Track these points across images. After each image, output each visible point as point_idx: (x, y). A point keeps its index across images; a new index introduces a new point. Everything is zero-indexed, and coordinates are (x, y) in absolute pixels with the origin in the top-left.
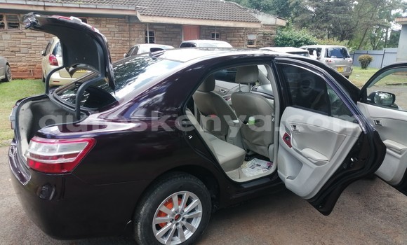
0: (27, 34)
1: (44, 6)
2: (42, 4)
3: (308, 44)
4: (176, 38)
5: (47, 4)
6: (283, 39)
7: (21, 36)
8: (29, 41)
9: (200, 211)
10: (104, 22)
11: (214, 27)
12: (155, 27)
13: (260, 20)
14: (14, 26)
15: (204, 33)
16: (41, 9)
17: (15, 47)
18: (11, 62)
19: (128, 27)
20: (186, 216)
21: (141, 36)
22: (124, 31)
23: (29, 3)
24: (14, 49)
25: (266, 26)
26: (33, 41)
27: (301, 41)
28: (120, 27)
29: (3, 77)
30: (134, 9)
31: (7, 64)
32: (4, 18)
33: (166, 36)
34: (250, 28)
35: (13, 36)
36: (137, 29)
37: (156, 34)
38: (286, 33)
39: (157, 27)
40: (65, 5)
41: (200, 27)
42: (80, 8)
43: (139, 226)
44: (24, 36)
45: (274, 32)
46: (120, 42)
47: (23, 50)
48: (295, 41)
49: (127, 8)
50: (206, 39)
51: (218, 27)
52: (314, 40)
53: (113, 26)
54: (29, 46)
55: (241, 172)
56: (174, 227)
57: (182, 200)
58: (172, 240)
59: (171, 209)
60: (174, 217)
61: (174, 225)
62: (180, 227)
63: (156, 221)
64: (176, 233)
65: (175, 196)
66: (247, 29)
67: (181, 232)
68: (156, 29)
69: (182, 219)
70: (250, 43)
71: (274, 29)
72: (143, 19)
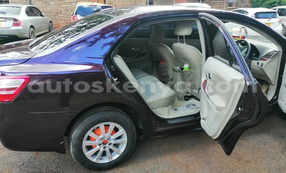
0: (65, 1)
4: (170, 1)
7: (61, 2)
8: (67, 6)
9: (125, 139)
20: (113, 142)
24: (57, 11)
29: (48, 31)
31: (51, 22)
35: (56, 3)
43: (71, 146)
44: (63, 2)
47: (63, 12)
54: (67, 9)
55: (170, 110)
56: (102, 150)
57: (108, 129)
58: (101, 159)
59: (99, 135)
60: (102, 142)
61: (102, 148)
62: (107, 150)
63: (85, 143)
64: (104, 154)
65: (102, 126)
67: (108, 153)
69: (110, 144)
70: (230, 5)
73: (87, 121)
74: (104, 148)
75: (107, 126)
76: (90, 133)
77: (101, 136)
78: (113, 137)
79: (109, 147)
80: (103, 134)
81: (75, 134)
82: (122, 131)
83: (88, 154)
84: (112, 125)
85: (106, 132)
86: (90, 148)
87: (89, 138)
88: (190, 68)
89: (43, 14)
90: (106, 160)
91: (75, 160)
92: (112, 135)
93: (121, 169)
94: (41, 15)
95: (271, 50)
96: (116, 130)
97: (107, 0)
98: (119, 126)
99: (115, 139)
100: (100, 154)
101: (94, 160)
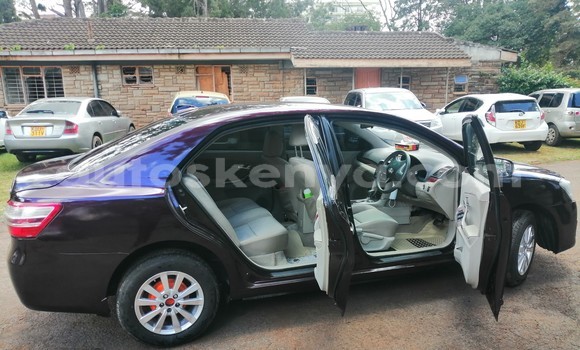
0: (160, 89)
1: (179, 54)
2: (177, 51)
3: (554, 88)
4: (345, 86)
5: (182, 51)
6: (511, 82)
7: (152, 91)
8: (162, 97)
10: (251, 70)
11: (399, 68)
12: (317, 73)
13: (470, 56)
14: (147, 79)
15: (386, 78)
16: (175, 58)
17: (146, 104)
18: (141, 122)
19: (281, 75)
20: (182, 302)
21: (298, 86)
22: (276, 80)
23: (162, 51)
24: (144, 107)
25: (484, 62)
26: (166, 97)
27: (541, 84)
28: (272, 76)
30: (288, 50)
31: (132, 125)
32: (137, 71)
33: (332, 84)
34: (458, 68)
35: (144, 92)
36: (292, 77)
37: (319, 82)
38: (518, 73)
39: (321, 73)
40: (202, 51)
41: (382, 70)
42: (220, 53)
43: (118, 306)
44: (156, 91)
45: (497, 70)
46: (271, 94)
47: (155, 108)
48: (531, 84)
49: (278, 50)
50: (390, 86)
51: (405, 68)
52: (566, 80)
53: (263, 74)
55: (279, 257)
56: (164, 313)
57: (174, 281)
58: (164, 328)
59: (160, 291)
60: (164, 301)
61: (165, 310)
62: (173, 314)
63: (139, 302)
64: (168, 321)
65: (164, 276)
66: (453, 69)
67: (175, 320)
68: (319, 76)
69: (177, 305)
70: (459, 88)
71: (497, 66)
72: (297, 63)
73: (141, 269)
74: (169, 310)
75: (172, 278)
76: (146, 287)
77: (163, 293)
78: (182, 295)
79: (175, 310)
80: (167, 290)
81: (124, 286)
82: (195, 286)
83: (144, 319)
84: (181, 276)
85: (171, 287)
86: (146, 309)
87: (146, 295)
88: (312, 194)
89: (118, 112)
90: (170, 331)
91: (124, 328)
92: (180, 290)
93: (195, 346)
94: (116, 114)
95: (443, 166)
96: (186, 283)
97: (232, 86)
98: (190, 278)
99: (185, 298)
100: (161, 320)
101: (153, 329)
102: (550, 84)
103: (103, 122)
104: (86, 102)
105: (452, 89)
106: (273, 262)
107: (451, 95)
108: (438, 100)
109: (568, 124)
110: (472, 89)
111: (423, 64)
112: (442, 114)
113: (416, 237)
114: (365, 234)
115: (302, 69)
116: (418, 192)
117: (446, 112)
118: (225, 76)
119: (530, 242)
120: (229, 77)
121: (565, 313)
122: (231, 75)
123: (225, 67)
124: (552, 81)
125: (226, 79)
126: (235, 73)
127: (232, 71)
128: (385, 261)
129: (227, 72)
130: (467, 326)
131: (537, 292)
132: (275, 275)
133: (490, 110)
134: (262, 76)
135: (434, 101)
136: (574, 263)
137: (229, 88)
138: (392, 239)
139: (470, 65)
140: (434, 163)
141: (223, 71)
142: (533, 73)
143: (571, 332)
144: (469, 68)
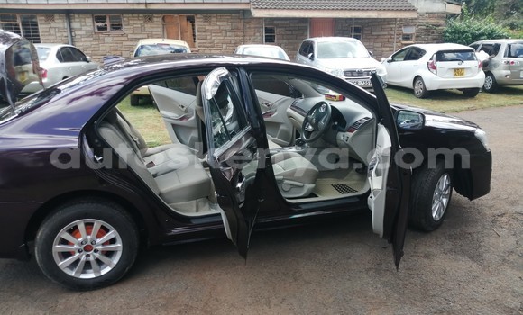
0: (130, 36)
1: (146, 4)
2: (143, 1)
3: (493, 38)
4: (302, 35)
5: (149, 1)
6: (455, 32)
7: (123, 38)
8: (131, 43)
9: (119, 244)
10: (214, 19)
11: (351, 19)
12: (275, 22)
13: (416, 7)
14: (117, 27)
15: (340, 27)
16: (143, 7)
17: (117, 50)
19: (242, 24)
20: (100, 248)
21: (258, 34)
22: (238, 29)
23: (131, 1)
25: (431, 14)
26: (135, 43)
27: (482, 34)
28: (234, 25)
30: (248, 1)
32: (108, 20)
33: (289, 33)
34: (406, 19)
35: (115, 38)
36: (252, 26)
37: (277, 31)
38: (460, 24)
39: (279, 22)
40: (167, 1)
41: (335, 20)
42: (185, 3)
44: (126, 39)
45: (442, 22)
46: (233, 42)
47: (125, 54)
48: (473, 35)
49: (238, 1)
50: (343, 36)
51: (356, 19)
52: (505, 31)
53: (225, 23)
55: (201, 204)
56: (83, 258)
57: (91, 228)
58: (84, 272)
59: (77, 238)
60: (82, 247)
61: (84, 256)
62: (91, 258)
64: (88, 265)
65: (81, 224)
66: (401, 20)
67: (94, 265)
68: (277, 26)
69: (96, 251)
70: (407, 38)
71: (442, 18)
72: (256, 14)
73: (57, 217)
74: (88, 256)
75: (89, 225)
76: (64, 235)
77: (80, 240)
78: (98, 241)
79: (94, 256)
80: (83, 236)
82: (113, 233)
83: (63, 264)
84: (97, 224)
85: (88, 233)
86: (66, 255)
87: (64, 242)
89: (88, 57)
90: (90, 275)
92: (98, 237)
94: (85, 60)
95: (362, 117)
96: (104, 230)
97: (197, 34)
98: (107, 225)
99: (103, 244)
100: (80, 265)
101: (73, 274)
102: (491, 35)
103: (73, 67)
104: (55, 48)
105: (401, 39)
106: (195, 209)
107: (399, 44)
108: (388, 49)
109: (505, 72)
110: (419, 39)
111: (373, 15)
112: (389, 62)
113: (341, 182)
114: (286, 181)
115: (262, 18)
116: (338, 142)
117: (393, 61)
118: (190, 24)
119: (446, 190)
120: (193, 25)
121: (473, 258)
122: (196, 24)
123: (190, 16)
124: (493, 31)
125: (190, 27)
126: (199, 23)
127: (196, 20)
128: (304, 207)
129: (191, 20)
130: (378, 271)
131: (450, 237)
132: (194, 222)
133: (431, 59)
134: (224, 24)
135: (384, 49)
136: (491, 207)
137: (194, 35)
138: (313, 186)
139: (416, 16)
140: (354, 115)
141: (188, 20)
142: (476, 24)
143: (475, 278)
144: (416, 19)
